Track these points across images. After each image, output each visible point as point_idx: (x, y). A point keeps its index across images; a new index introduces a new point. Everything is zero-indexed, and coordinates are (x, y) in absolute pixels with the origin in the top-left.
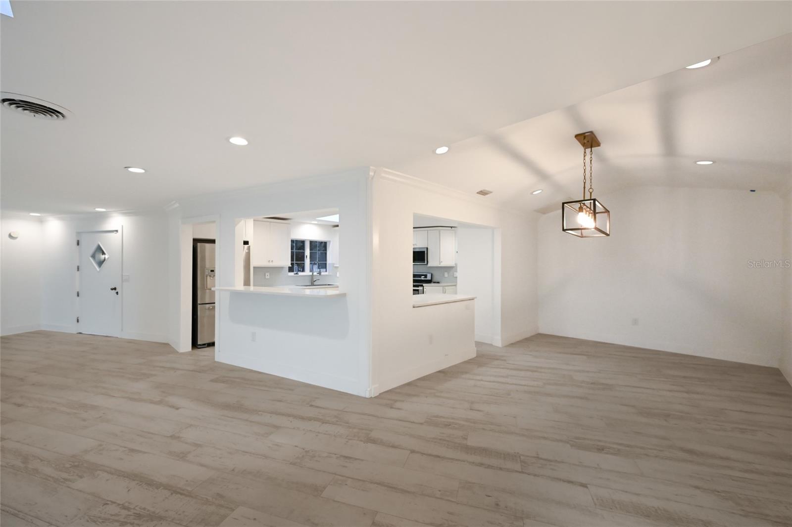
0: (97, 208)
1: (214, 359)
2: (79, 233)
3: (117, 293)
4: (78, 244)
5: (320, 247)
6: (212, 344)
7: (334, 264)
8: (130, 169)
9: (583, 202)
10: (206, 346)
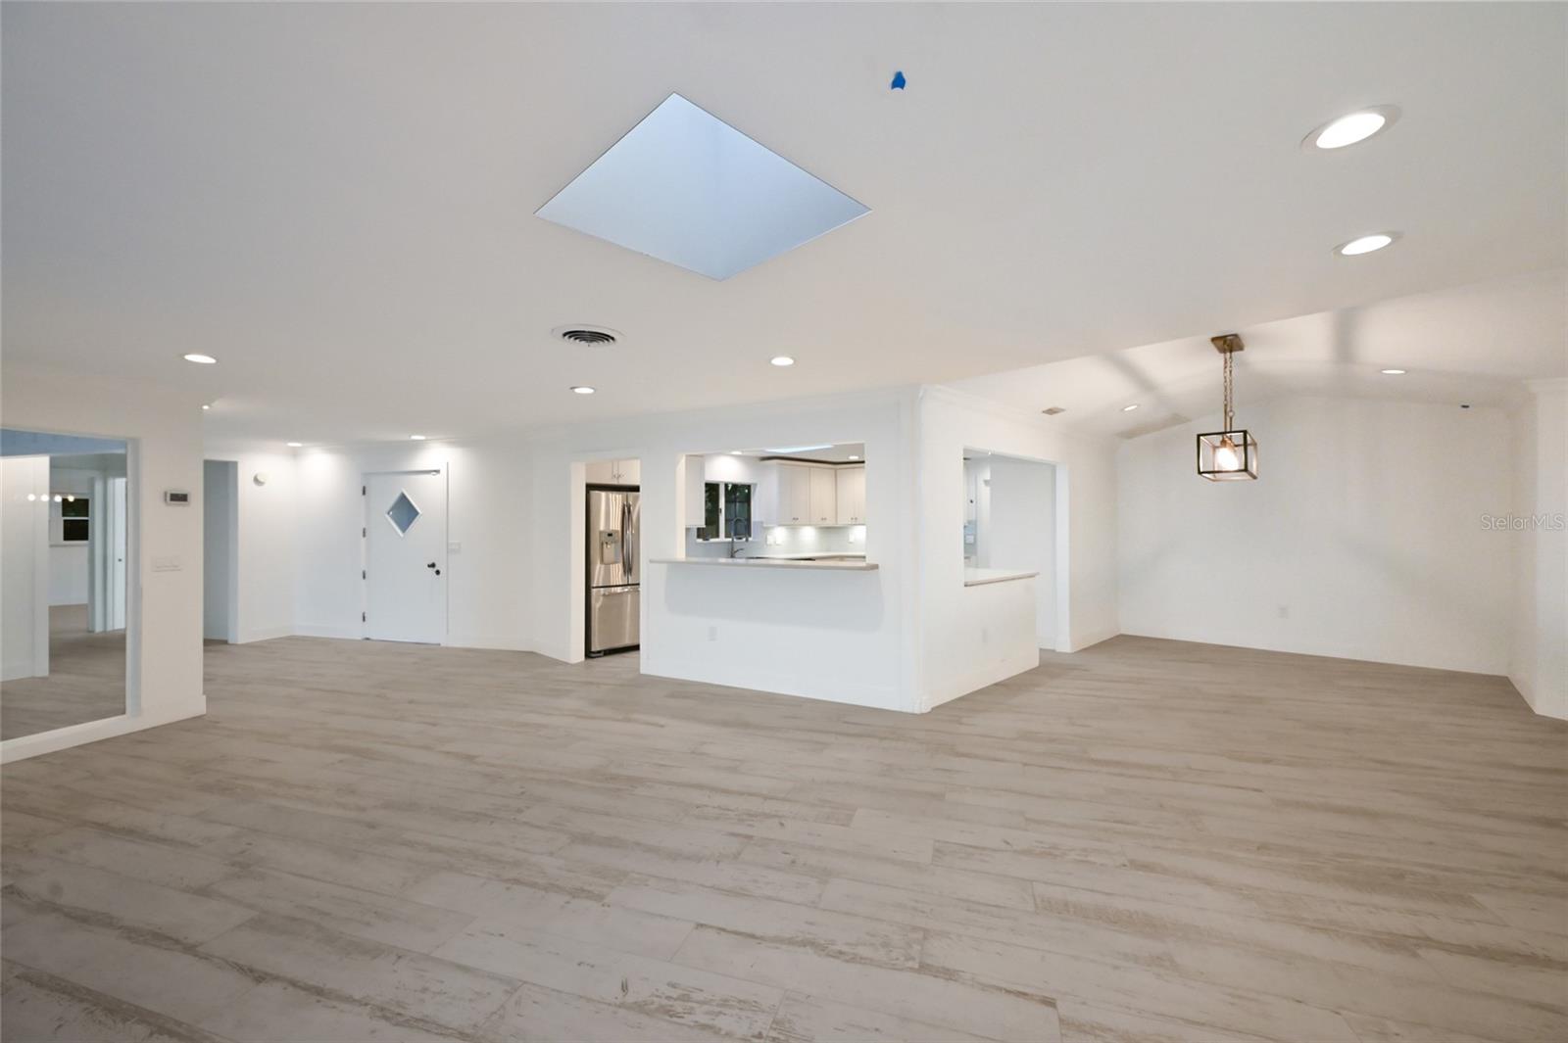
0: (414, 434)
1: (638, 669)
2: (366, 475)
3: (438, 572)
4: (364, 493)
5: (740, 495)
6: (636, 648)
7: (762, 523)
8: (577, 390)
9: (1228, 435)
10: (602, 654)
